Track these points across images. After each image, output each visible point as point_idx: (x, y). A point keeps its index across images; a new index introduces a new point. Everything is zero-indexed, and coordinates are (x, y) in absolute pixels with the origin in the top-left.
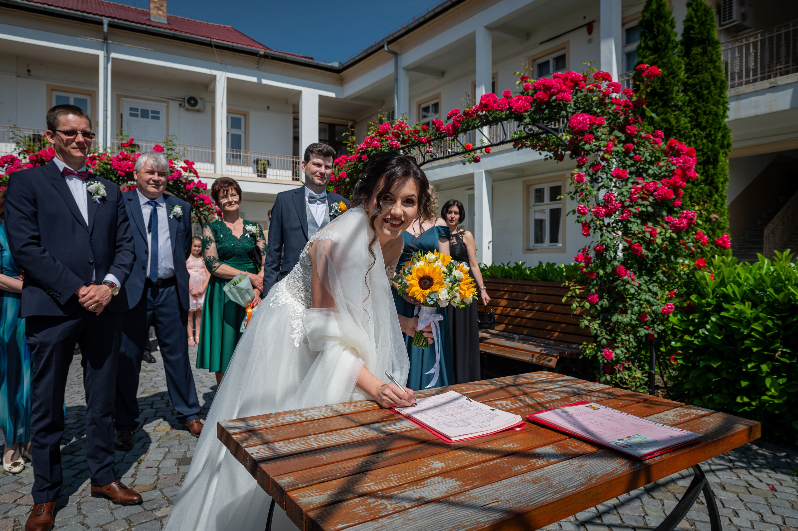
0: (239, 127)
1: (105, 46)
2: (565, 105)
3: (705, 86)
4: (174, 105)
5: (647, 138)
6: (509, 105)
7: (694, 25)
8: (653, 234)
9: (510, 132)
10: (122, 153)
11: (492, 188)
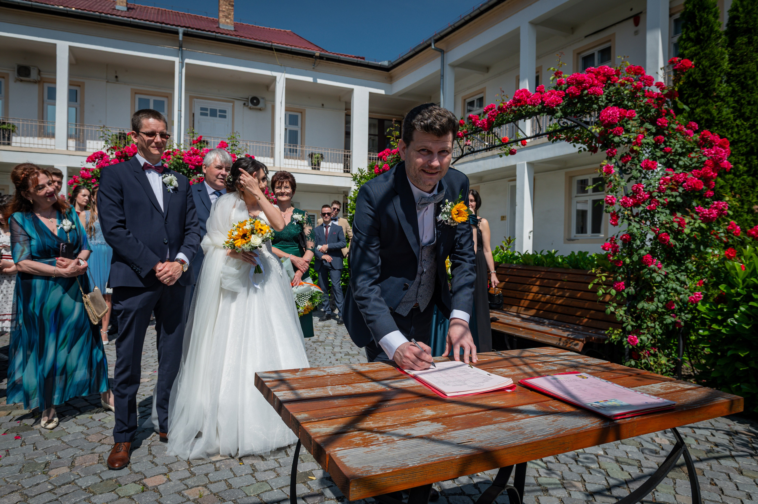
0: (296, 124)
1: (180, 52)
2: (597, 99)
3: (750, 76)
4: (239, 105)
5: (679, 130)
6: (541, 100)
7: (739, 14)
8: (681, 224)
9: (546, 127)
10: (193, 149)
11: (534, 179)
